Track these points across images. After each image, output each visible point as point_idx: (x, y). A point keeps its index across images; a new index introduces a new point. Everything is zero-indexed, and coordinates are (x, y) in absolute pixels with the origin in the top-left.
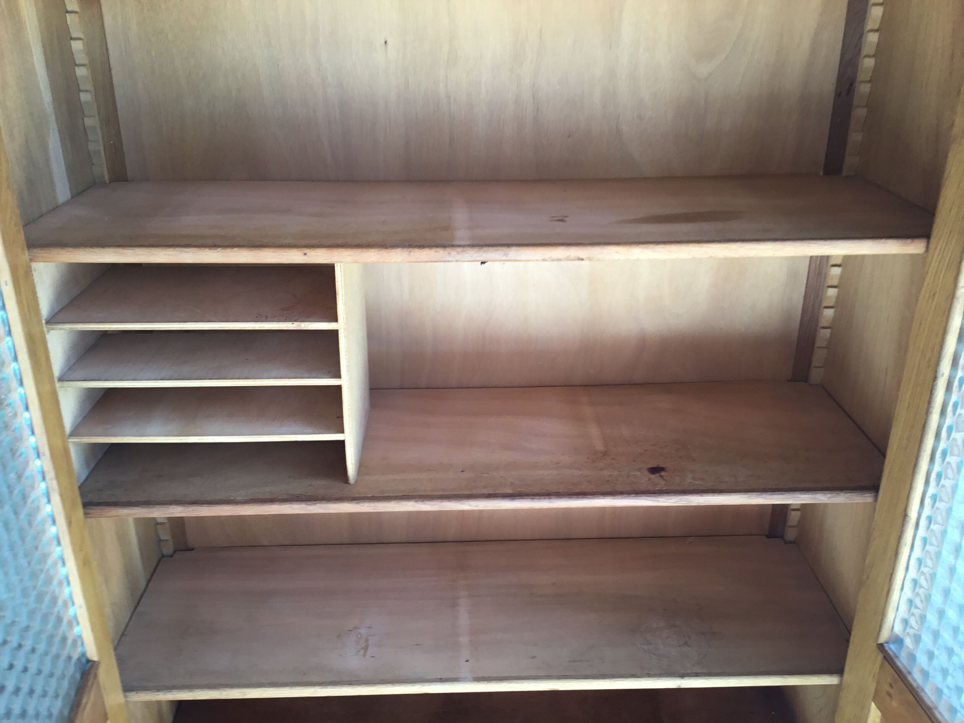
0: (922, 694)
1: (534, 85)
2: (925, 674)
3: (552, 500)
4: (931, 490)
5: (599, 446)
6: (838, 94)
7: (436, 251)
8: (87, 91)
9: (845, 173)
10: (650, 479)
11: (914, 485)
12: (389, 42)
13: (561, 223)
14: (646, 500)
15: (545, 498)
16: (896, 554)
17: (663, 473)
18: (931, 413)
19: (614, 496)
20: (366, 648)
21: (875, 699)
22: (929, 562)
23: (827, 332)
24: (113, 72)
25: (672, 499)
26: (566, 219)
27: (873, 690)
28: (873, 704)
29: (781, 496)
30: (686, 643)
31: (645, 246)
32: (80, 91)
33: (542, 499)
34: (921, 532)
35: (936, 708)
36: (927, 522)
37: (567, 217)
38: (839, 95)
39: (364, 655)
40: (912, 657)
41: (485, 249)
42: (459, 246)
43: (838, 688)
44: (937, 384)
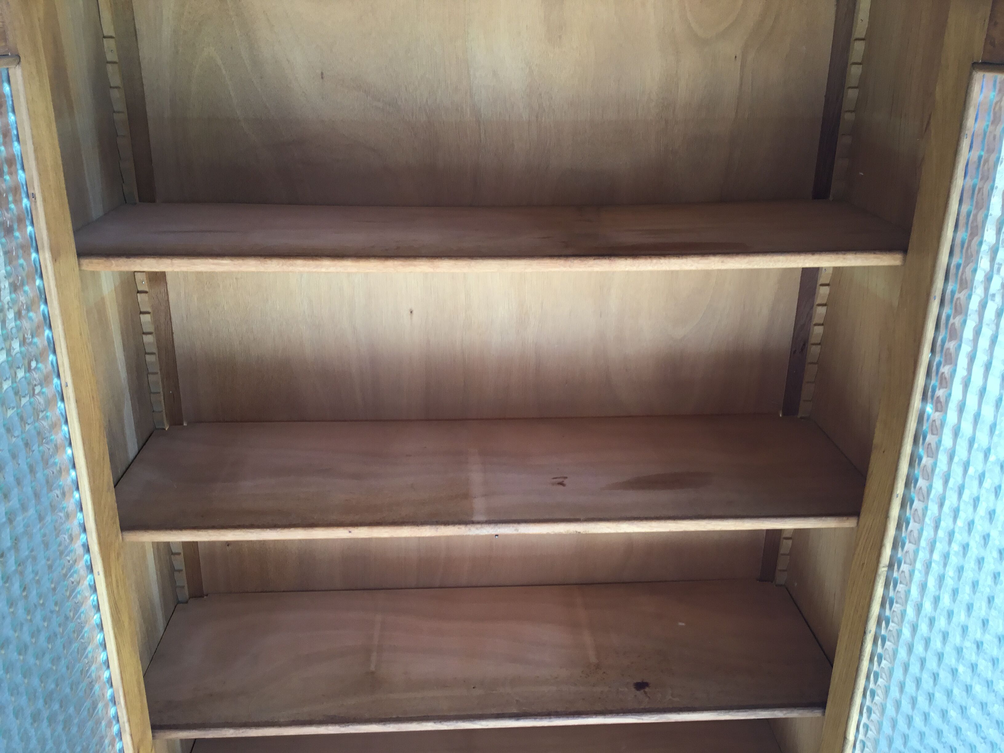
3: (551, 720)
4: (864, 720)
5: (593, 659)
6: (793, 352)
7: (459, 528)
8: (152, 354)
9: (800, 415)
10: (635, 696)
12: (414, 312)
13: (561, 487)
14: (633, 718)
15: (546, 718)
17: (647, 689)
18: (862, 660)
19: (605, 715)
25: (654, 717)
26: (566, 481)
29: (745, 713)
31: (630, 522)
33: (544, 718)
36: (862, 744)
37: (566, 478)
38: (795, 352)
41: (499, 525)
42: (479, 523)
44: (866, 638)
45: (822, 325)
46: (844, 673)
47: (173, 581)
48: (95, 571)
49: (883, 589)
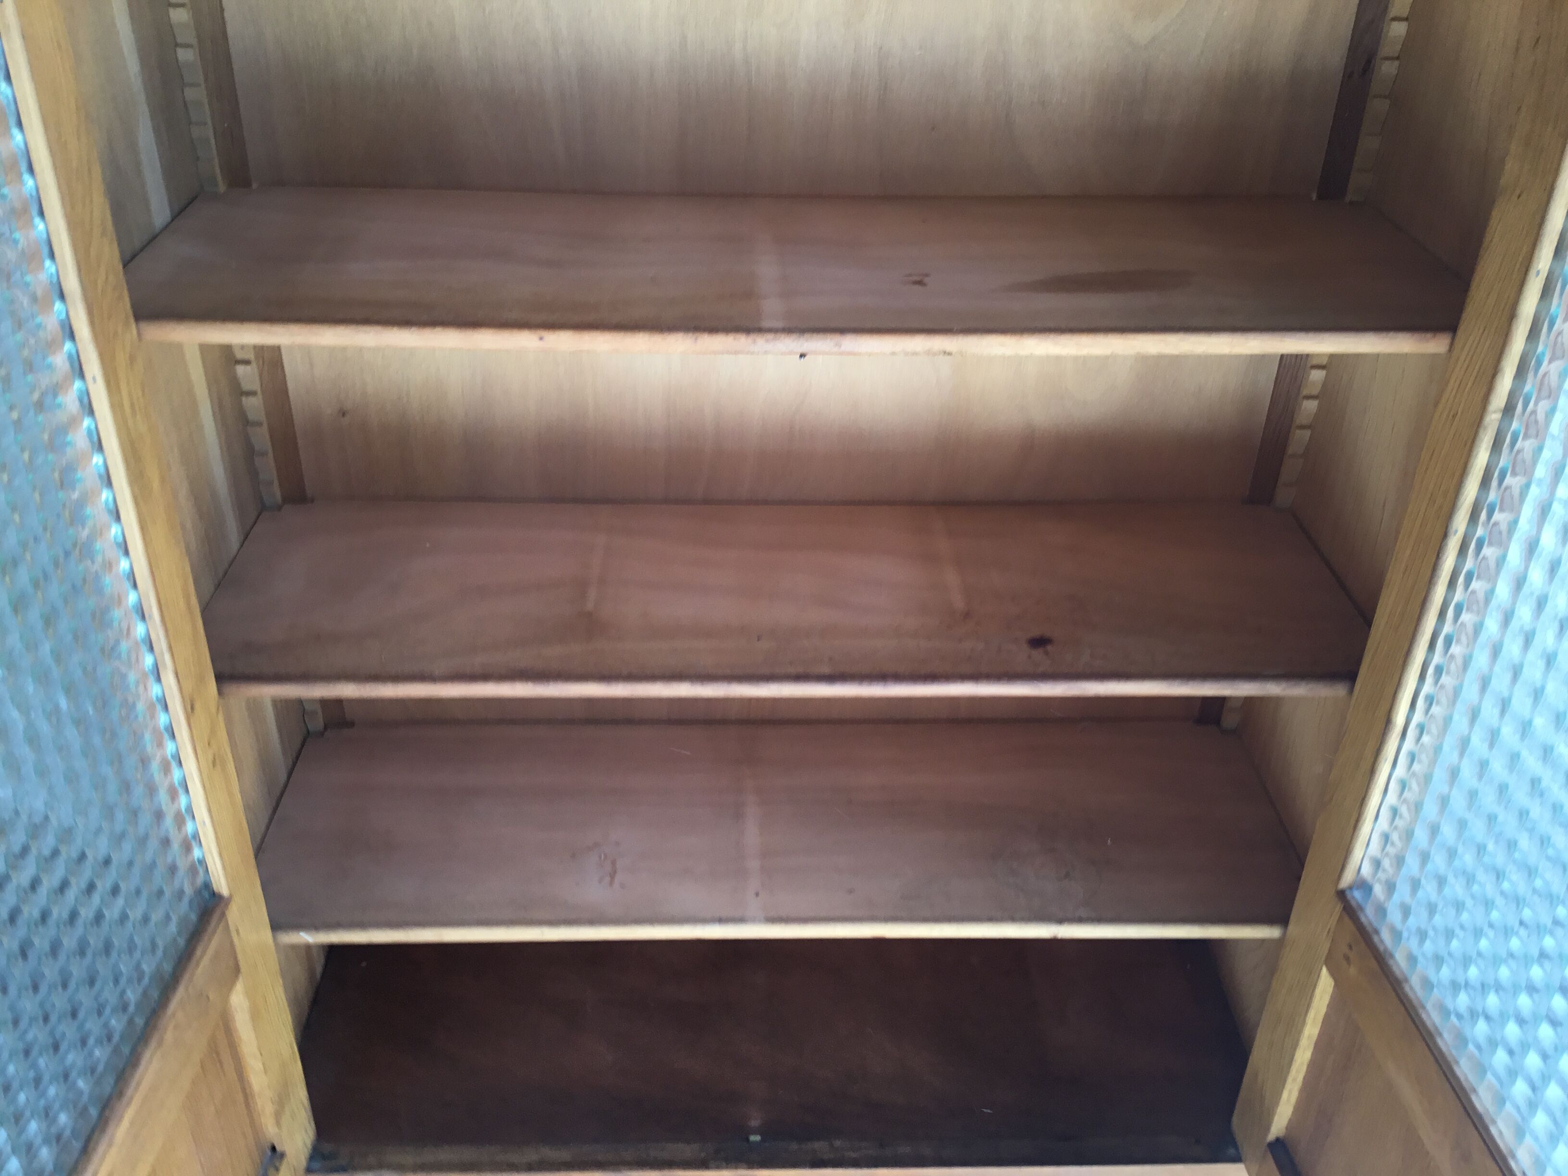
0: (1391, 962)
1: (881, 48)
2: (1397, 935)
4: (1427, 688)
5: (959, 602)
6: (1347, 76)
7: (734, 339)
8: (187, 46)
9: (1349, 197)
10: (1029, 657)
11: (1404, 682)
13: (917, 287)
14: (1023, 687)
16: (1372, 772)
17: (1049, 648)
19: (978, 681)
20: (613, 875)
21: (1329, 962)
22: (1414, 786)
23: (1307, 433)
24: (227, 15)
25: (1060, 686)
26: (926, 280)
27: (1326, 951)
28: (1324, 970)
30: (1067, 875)
31: (1042, 335)
32: (177, 45)
34: (1408, 745)
35: (1406, 980)
36: (1417, 732)
37: (927, 275)
38: (1350, 76)
39: (611, 883)
40: (1381, 911)
41: (807, 336)
42: (770, 330)
43: (1279, 943)
44: (1446, 545)
45: (1406, 19)
46: (1398, 613)
47: (253, 473)
48: (88, 375)
49: (1488, 454)
